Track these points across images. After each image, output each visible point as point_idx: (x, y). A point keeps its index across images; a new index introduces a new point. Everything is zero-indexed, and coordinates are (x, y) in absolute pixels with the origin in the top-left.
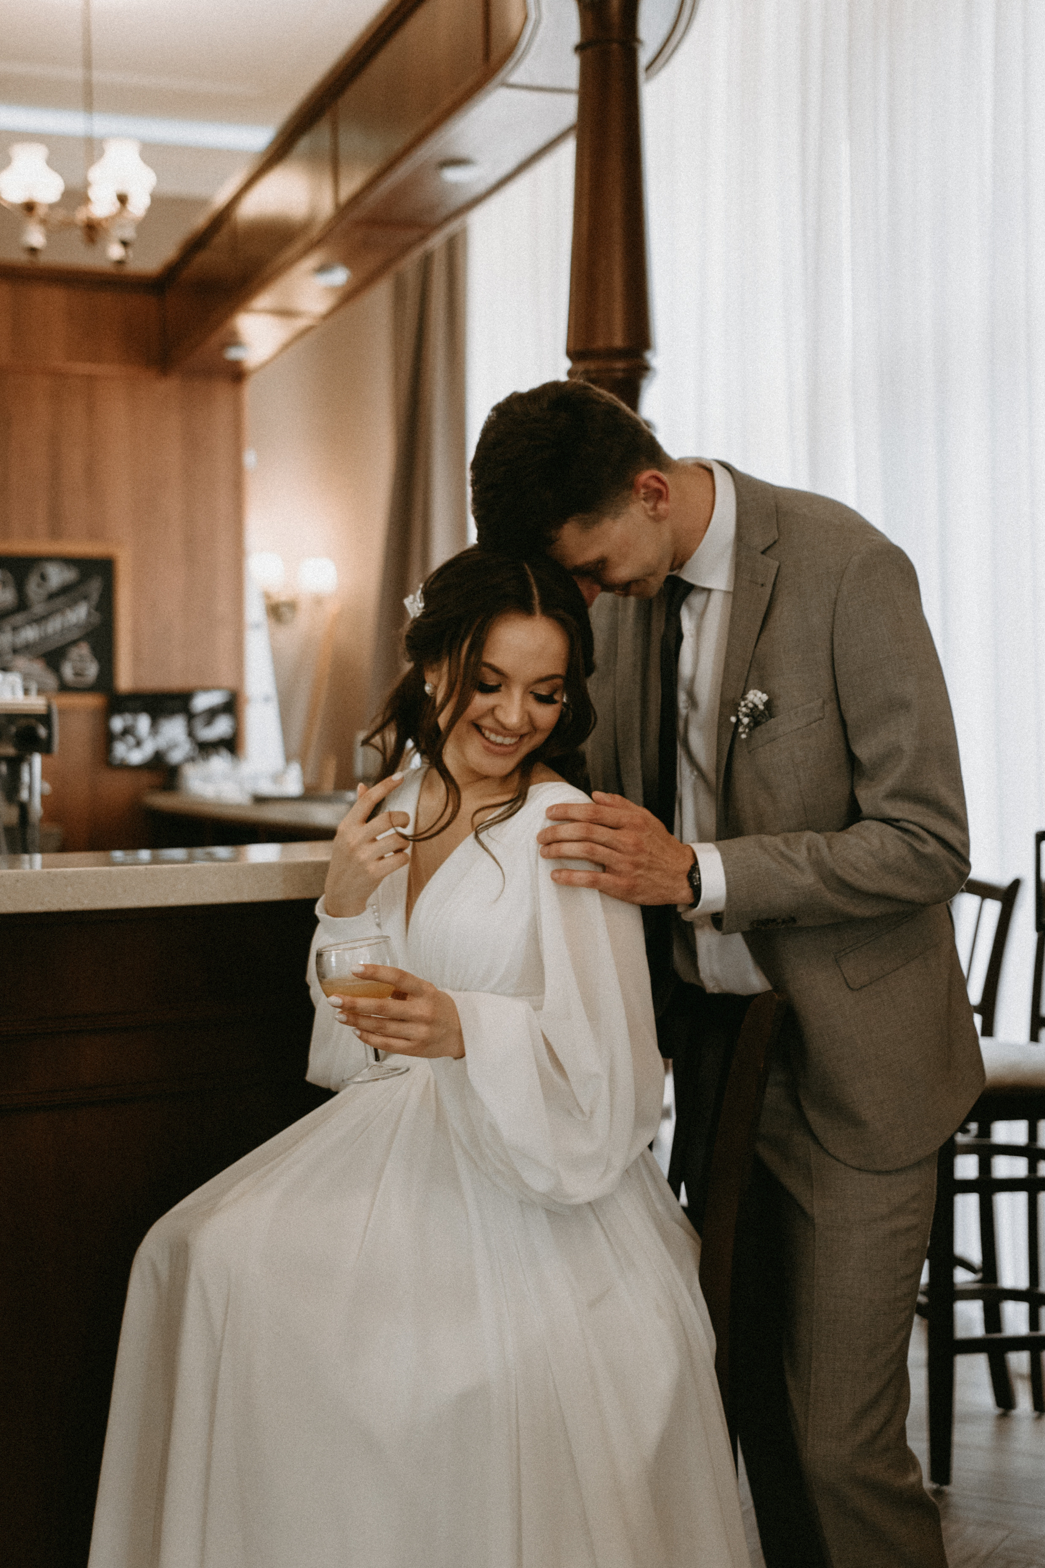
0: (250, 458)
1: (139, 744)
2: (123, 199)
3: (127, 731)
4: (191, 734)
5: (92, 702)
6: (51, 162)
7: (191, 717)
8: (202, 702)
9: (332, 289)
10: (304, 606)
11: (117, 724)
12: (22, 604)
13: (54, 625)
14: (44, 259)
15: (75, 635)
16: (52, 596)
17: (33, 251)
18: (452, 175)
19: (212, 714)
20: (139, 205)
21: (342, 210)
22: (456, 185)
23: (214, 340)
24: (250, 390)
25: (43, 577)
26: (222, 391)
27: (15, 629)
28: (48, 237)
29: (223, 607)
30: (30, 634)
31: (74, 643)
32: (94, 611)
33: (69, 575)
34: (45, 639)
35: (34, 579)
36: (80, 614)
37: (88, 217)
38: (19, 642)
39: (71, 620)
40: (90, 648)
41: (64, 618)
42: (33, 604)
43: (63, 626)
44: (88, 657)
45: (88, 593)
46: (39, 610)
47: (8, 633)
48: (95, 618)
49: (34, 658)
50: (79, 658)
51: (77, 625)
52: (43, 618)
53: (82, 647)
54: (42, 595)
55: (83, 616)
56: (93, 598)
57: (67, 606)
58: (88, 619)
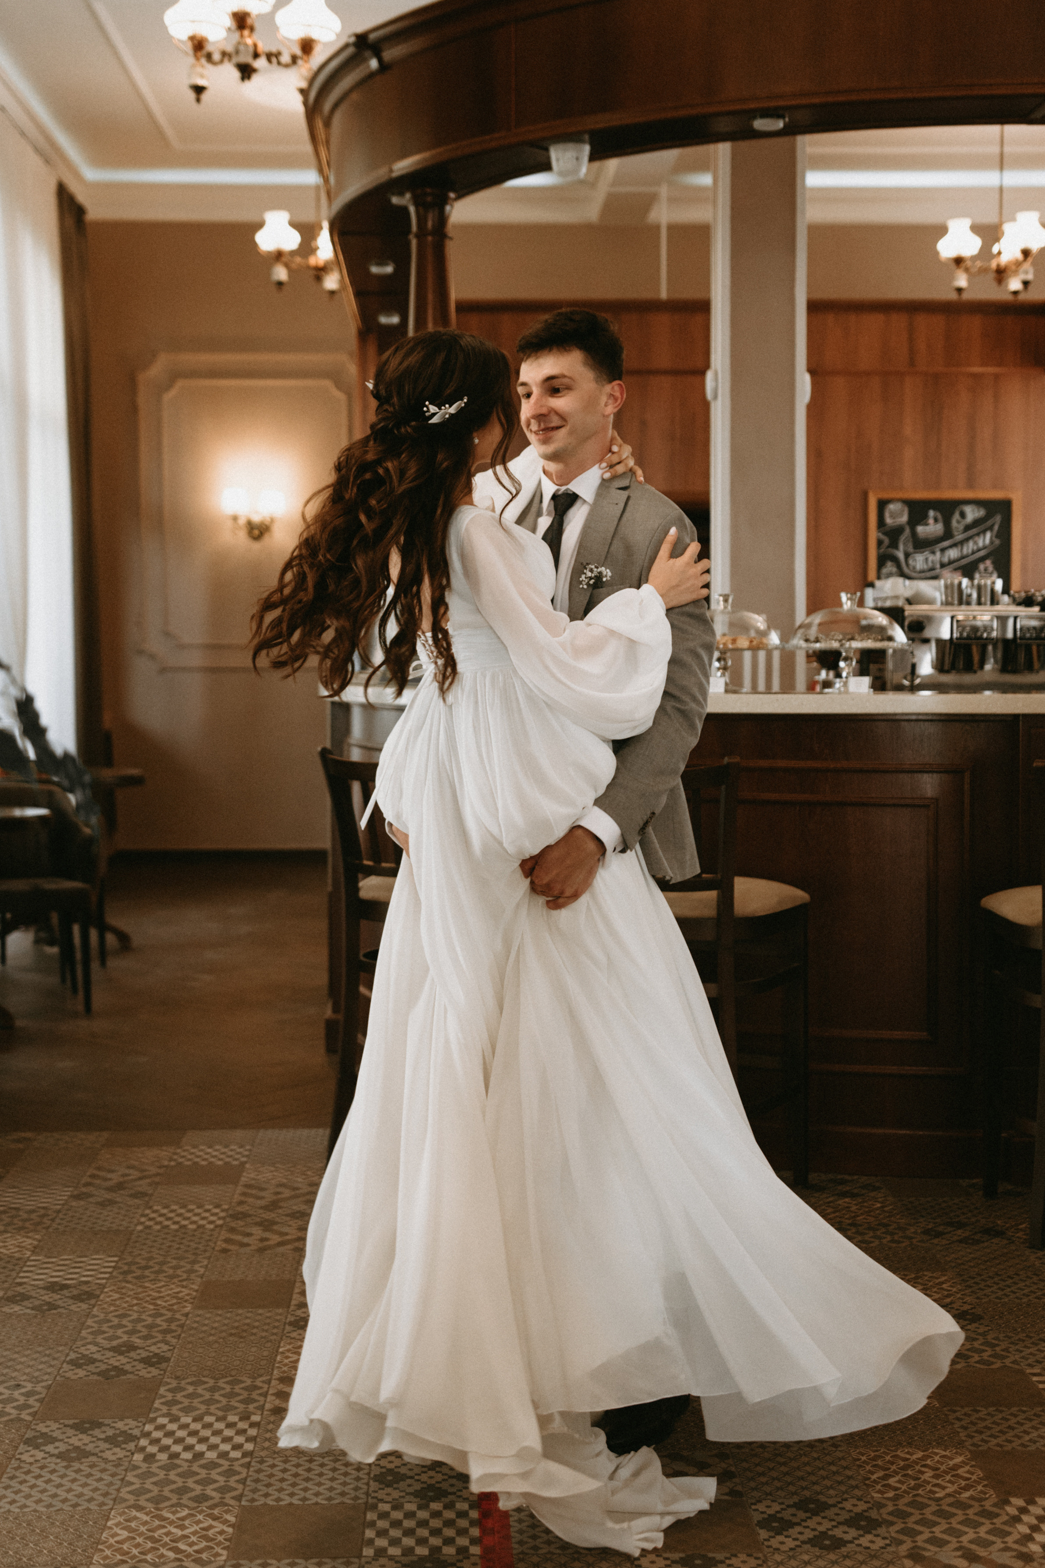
6: (974, 229)
12: (948, 534)
13: (970, 547)
14: (965, 296)
15: (982, 553)
16: (968, 528)
17: (959, 290)
25: (963, 515)
27: (943, 550)
28: (969, 281)
30: (953, 553)
31: (982, 559)
32: (997, 536)
33: (981, 513)
34: (963, 557)
35: (957, 516)
36: (986, 539)
37: (998, 265)
38: (946, 560)
39: (981, 544)
40: (993, 563)
41: (976, 543)
42: (956, 533)
43: (975, 548)
44: (991, 568)
45: (993, 525)
46: (959, 537)
47: (938, 554)
48: (997, 542)
49: (956, 569)
50: (986, 569)
51: (985, 548)
52: (962, 543)
53: (988, 563)
54: (961, 527)
55: (987, 541)
56: (996, 527)
57: (978, 534)
58: (992, 542)
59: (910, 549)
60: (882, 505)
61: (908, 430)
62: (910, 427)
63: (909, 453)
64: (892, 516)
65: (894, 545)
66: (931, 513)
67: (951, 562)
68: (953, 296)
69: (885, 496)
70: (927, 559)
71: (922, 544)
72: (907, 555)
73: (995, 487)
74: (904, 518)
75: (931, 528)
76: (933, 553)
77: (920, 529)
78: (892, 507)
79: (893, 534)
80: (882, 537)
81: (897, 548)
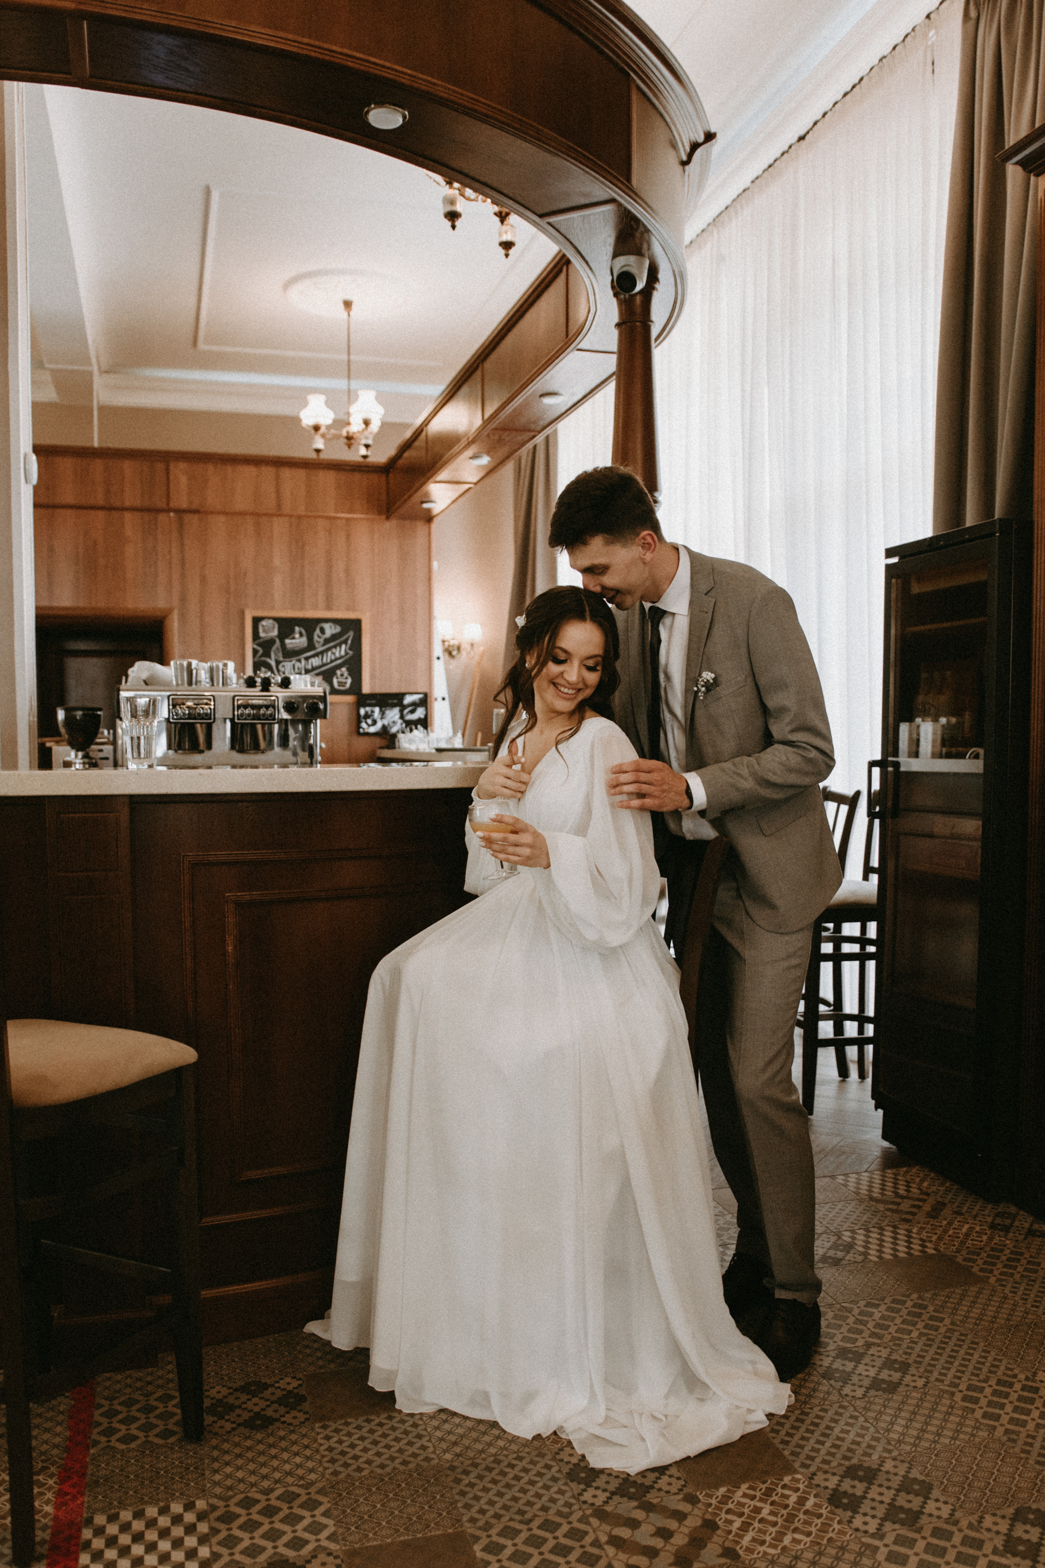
0: (435, 565)
1: (375, 722)
2: (367, 423)
3: (367, 716)
4: (402, 717)
5: (350, 699)
6: (328, 404)
7: (403, 707)
8: (408, 699)
9: (482, 467)
10: (465, 646)
11: (362, 712)
12: (311, 646)
13: (329, 656)
14: (323, 456)
15: (339, 662)
16: (327, 641)
17: (318, 451)
18: (547, 401)
19: (415, 705)
20: (375, 426)
21: (486, 422)
22: (551, 406)
23: (416, 498)
24: (434, 525)
25: (323, 631)
26: (421, 527)
27: (307, 659)
28: (325, 444)
29: (420, 646)
30: (316, 662)
31: (339, 667)
32: (350, 649)
33: (338, 629)
34: (324, 665)
35: (318, 631)
36: (342, 651)
37: (348, 432)
38: (309, 667)
39: (337, 655)
40: (348, 670)
41: (334, 654)
42: (317, 645)
43: (333, 658)
44: (346, 674)
45: (347, 639)
46: (320, 649)
47: (303, 662)
48: (351, 653)
49: (317, 675)
50: (342, 675)
51: (341, 657)
52: (322, 653)
53: (344, 669)
54: (322, 640)
55: (343, 653)
56: (349, 642)
57: (335, 647)
58: (347, 654)
59: (281, 659)
60: (256, 621)
61: (277, 561)
62: (279, 559)
63: (278, 580)
64: (264, 631)
65: (267, 654)
66: (297, 629)
67: (313, 669)
68: (314, 455)
69: (259, 614)
70: (294, 666)
71: (289, 654)
72: (278, 663)
73: (348, 609)
74: (275, 633)
75: (297, 641)
76: (299, 661)
77: (287, 641)
78: (264, 623)
79: (266, 646)
80: (256, 647)
81: (270, 657)
